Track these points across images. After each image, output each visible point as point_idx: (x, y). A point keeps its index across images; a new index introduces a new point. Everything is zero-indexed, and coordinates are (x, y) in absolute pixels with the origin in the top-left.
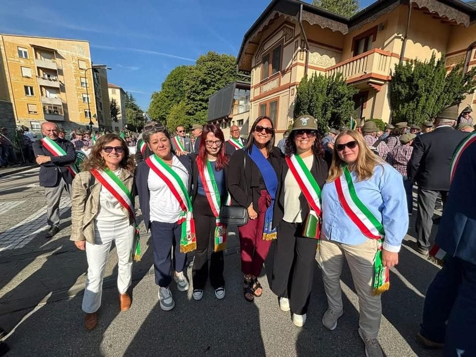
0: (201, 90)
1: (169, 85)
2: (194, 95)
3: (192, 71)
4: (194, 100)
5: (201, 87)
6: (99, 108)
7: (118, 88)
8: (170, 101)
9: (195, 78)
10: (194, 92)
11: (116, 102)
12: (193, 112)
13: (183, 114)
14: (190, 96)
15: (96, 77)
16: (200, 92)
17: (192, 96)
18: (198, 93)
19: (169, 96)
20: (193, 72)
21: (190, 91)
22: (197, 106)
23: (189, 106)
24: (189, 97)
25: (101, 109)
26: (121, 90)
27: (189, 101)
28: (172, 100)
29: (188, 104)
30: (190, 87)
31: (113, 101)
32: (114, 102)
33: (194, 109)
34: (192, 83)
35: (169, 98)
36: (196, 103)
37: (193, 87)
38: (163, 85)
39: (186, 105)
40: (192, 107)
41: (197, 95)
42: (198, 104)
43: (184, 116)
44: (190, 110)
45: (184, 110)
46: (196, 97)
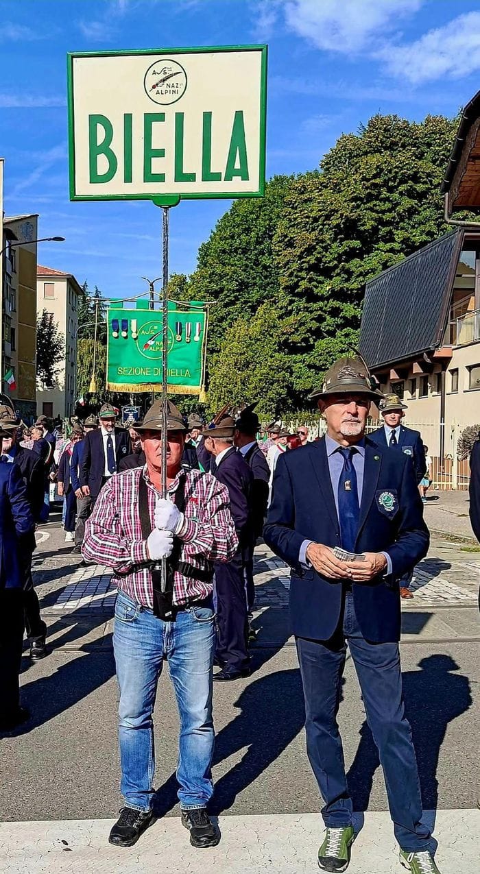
0: (339, 259)
1: (224, 252)
2: (311, 280)
3: (306, 196)
4: (311, 296)
5: (337, 249)
6: (9, 346)
7: (59, 277)
8: (226, 306)
9: (316, 220)
10: (313, 268)
11: (54, 324)
12: (306, 340)
13: (270, 347)
14: (296, 285)
16: (336, 267)
17: (303, 285)
18: (327, 273)
19: (222, 290)
20: (310, 200)
21: (295, 266)
22: (320, 319)
23: (291, 319)
24: (291, 289)
25: (13, 349)
26: (71, 282)
27: (291, 302)
28: (232, 303)
29: (289, 313)
30: (298, 251)
31: (45, 319)
32: (47, 323)
33: (309, 331)
34: (305, 237)
35: (221, 296)
37: (310, 250)
38: (205, 252)
39: (280, 317)
40: (302, 324)
41: (321, 278)
42: (325, 312)
43: (272, 357)
44: (293, 333)
45: (271, 336)
46: (317, 287)
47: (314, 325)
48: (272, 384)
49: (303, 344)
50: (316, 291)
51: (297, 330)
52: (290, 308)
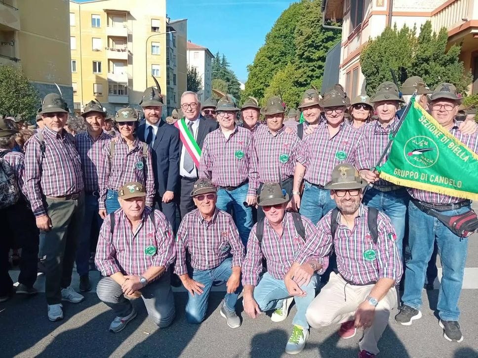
0: (323, 41)
1: (275, 37)
2: (309, 52)
3: (309, 10)
4: (309, 60)
5: (322, 37)
6: (172, 83)
7: (202, 49)
8: (275, 63)
9: (313, 22)
10: (310, 46)
11: (197, 72)
12: (306, 81)
13: (290, 84)
14: (303, 54)
15: (171, 39)
16: (321, 45)
17: (306, 54)
18: (317, 48)
19: (273, 56)
20: (311, 12)
21: (302, 45)
22: (313, 70)
23: (300, 71)
24: (301, 56)
25: (175, 84)
26: (207, 52)
27: (301, 62)
28: (277, 63)
29: (300, 67)
30: (303, 38)
31: (193, 70)
32: (194, 72)
33: (308, 76)
34: (307, 31)
35: (273, 59)
36: (311, 64)
37: (308, 38)
38: (268, 37)
39: (296, 70)
40: (305, 73)
41: (314, 51)
42: (315, 67)
43: (290, 89)
44: (300, 77)
45: (291, 78)
46: (312, 55)
47: (310, 73)
48: (289, 102)
49: (305, 83)
50: (311, 57)
51: (302, 76)
52: (300, 65)
